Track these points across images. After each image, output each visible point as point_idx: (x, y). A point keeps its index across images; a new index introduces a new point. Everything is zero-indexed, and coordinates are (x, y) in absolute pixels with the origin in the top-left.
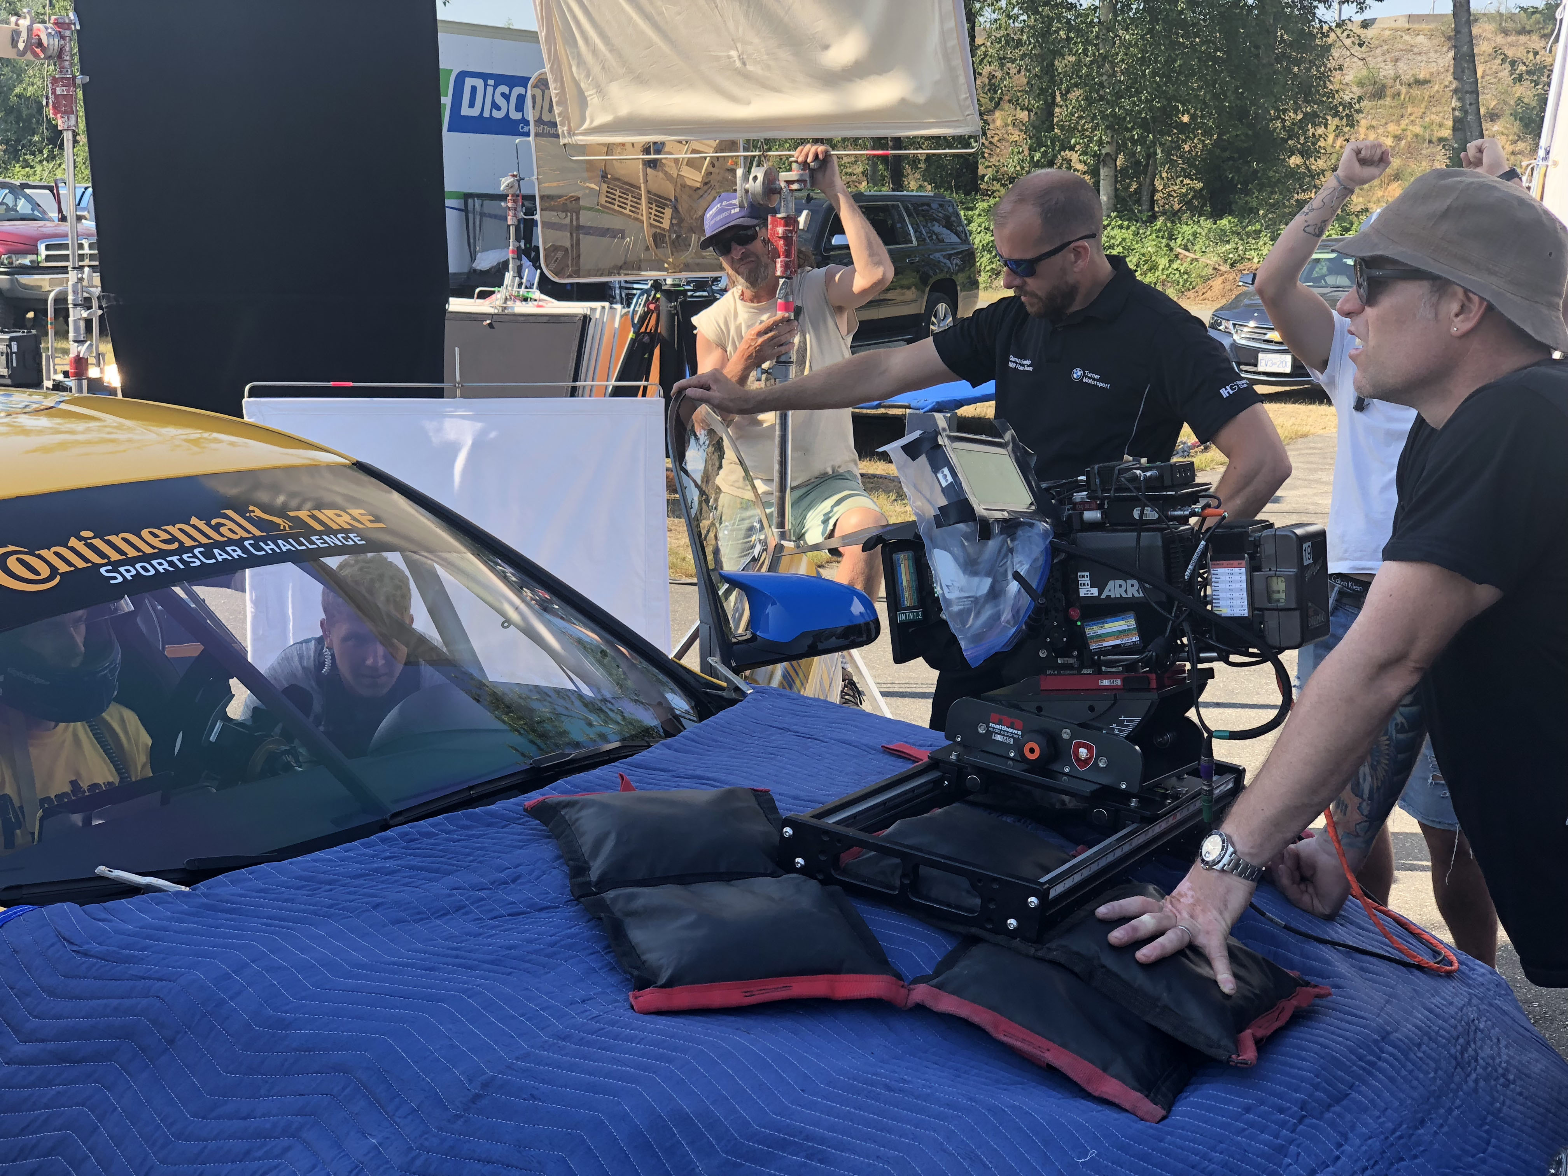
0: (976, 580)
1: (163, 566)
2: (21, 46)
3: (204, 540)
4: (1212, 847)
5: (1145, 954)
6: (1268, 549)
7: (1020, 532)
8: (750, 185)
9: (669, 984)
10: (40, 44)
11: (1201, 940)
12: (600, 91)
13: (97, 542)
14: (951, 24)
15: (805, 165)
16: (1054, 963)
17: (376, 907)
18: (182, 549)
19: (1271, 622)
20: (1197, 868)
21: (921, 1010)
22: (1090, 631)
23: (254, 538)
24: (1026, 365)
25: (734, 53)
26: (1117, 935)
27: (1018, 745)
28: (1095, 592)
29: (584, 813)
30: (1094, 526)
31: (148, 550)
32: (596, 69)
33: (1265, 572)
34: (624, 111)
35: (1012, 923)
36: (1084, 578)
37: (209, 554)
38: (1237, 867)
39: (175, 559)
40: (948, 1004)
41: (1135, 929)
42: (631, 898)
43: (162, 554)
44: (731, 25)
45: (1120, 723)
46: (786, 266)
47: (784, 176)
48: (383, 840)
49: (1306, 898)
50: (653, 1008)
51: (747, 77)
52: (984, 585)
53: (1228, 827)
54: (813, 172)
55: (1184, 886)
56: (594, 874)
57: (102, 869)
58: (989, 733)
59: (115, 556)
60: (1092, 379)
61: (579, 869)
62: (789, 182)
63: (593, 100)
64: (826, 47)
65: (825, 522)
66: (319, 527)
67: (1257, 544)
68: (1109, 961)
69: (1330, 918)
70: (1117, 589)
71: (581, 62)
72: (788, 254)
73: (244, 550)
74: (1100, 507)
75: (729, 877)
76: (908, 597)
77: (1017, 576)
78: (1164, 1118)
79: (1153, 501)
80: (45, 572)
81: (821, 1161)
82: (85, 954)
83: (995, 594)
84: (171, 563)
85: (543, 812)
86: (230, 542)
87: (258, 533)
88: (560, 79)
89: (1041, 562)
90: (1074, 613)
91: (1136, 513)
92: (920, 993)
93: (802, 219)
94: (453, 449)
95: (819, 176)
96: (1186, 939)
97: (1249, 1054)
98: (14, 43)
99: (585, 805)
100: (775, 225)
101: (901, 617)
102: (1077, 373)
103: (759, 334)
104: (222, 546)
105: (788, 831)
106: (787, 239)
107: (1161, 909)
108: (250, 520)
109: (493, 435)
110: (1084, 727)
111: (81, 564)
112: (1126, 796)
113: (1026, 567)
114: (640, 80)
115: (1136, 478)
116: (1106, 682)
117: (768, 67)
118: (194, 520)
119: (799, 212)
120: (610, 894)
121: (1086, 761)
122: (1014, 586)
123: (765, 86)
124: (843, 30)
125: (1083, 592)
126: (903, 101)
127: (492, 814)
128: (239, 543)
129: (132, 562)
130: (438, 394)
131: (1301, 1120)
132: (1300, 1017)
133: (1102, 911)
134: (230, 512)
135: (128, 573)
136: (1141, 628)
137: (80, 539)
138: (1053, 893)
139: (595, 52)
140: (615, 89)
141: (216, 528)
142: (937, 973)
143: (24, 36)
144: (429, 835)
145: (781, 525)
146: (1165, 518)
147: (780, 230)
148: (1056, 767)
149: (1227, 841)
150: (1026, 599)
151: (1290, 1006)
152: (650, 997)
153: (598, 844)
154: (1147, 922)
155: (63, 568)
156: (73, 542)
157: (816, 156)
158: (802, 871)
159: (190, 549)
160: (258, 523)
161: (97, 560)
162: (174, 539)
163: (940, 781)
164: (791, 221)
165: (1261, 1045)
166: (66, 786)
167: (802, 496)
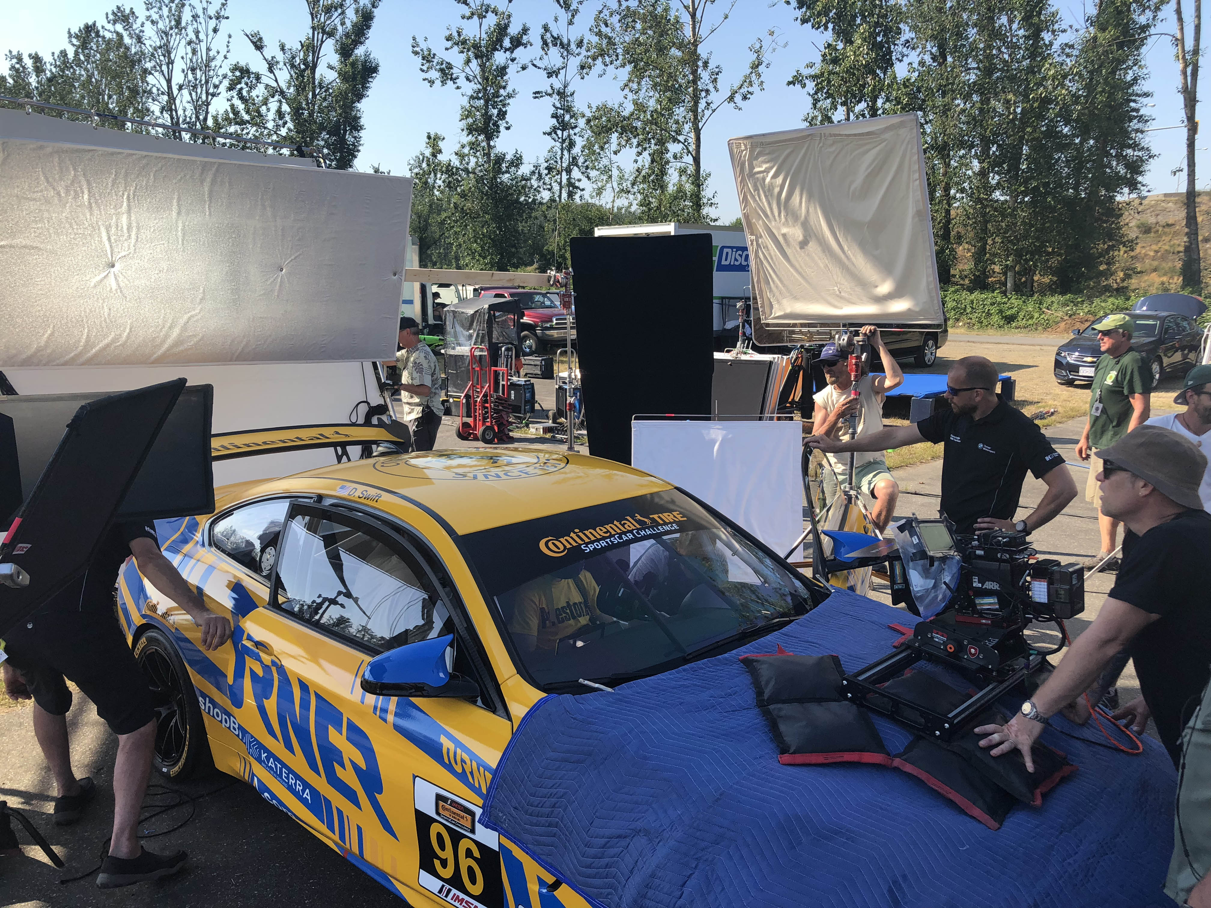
0: (928, 581)
1: (603, 544)
2: (551, 282)
3: (619, 531)
4: (1027, 707)
5: (995, 752)
6: (1057, 576)
7: (947, 562)
8: (841, 342)
9: (794, 753)
10: (558, 282)
11: (1020, 747)
12: (778, 302)
13: (580, 534)
14: (931, 279)
15: (865, 334)
16: (954, 753)
17: (681, 704)
18: (611, 536)
19: (1057, 607)
20: (1019, 715)
21: (897, 769)
22: (978, 601)
23: (637, 529)
24: (958, 439)
25: (836, 288)
26: (983, 743)
27: (945, 644)
28: (980, 585)
29: (762, 667)
30: (980, 557)
31: (599, 537)
32: (777, 294)
33: (1055, 586)
34: (788, 310)
35: (938, 733)
36: (975, 579)
37: (620, 538)
38: (1037, 717)
39: (608, 540)
40: (908, 768)
41: (990, 740)
42: (780, 710)
43: (604, 538)
44: (835, 277)
45: (989, 641)
46: (856, 376)
47: (856, 338)
48: (684, 670)
49: (1072, 716)
50: (787, 763)
51: (842, 298)
52: (931, 583)
53: (1034, 699)
54: (869, 337)
55: (1013, 721)
56: (766, 696)
57: (581, 680)
58: (932, 637)
59: (587, 540)
60: (987, 449)
61: (760, 693)
62: (858, 341)
63: (776, 306)
64: (876, 287)
65: (870, 483)
66: (661, 522)
67: (1052, 573)
68: (979, 754)
69: (1083, 725)
70: (989, 585)
71: (771, 291)
72: (857, 371)
73: (634, 535)
74: (983, 549)
75: (820, 700)
76: (899, 580)
77: (945, 583)
78: (999, 828)
79: (1007, 551)
80: (562, 548)
81: (852, 842)
82: (575, 719)
83: (935, 586)
84: (607, 542)
85: (748, 663)
86: (629, 531)
87: (639, 527)
88: (762, 297)
89: (956, 575)
90: (971, 593)
91: (999, 555)
92: (897, 762)
93: (864, 357)
94: (714, 442)
95: (872, 338)
96: (1013, 746)
97: (1038, 802)
98: (549, 281)
99: (763, 662)
100: (852, 359)
101: (896, 587)
102: (981, 446)
103: (843, 405)
104: (625, 533)
105: (845, 682)
106: (857, 365)
107: (1002, 731)
108: (635, 521)
109: (730, 436)
110: (974, 641)
111: (575, 544)
112: (992, 671)
113: (949, 578)
114: (796, 298)
115: (1000, 541)
116: (984, 621)
117: (851, 294)
118: (615, 522)
119: (862, 354)
120: (771, 707)
121: (974, 655)
122: (944, 586)
123: (850, 302)
124: (884, 281)
125: (974, 585)
126: (909, 310)
127: (726, 659)
128: (631, 532)
129: (592, 542)
130: (709, 419)
131: (1061, 833)
132: (1064, 780)
133: (977, 730)
134: (628, 518)
135: (591, 547)
136: (999, 602)
137: (575, 533)
138: (955, 721)
139: (777, 287)
140: (784, 302)
141: (623, 525)
142: (905, 753)
143: (552, 280)
144: (702, 668)
145: (850, 484)
146: (1011, 558)
147: (854, 361)
148: (960, 655)
149: (1033, 706)
150: (948, 593)
151: (1057, 777)
152: (786, 758)
153: (767, 683)
154: (996, 737)
155: (568, 546)
156: (572, 534)
157: (870, 330)
158: (850, 700)
159: (613, 536)
160: (639, 522)
161: (581, 542)
162: (608, 531)
163: (911, 654)
164: (858, 358)
165: (1044, 796)
166: (565, 605)
167: (862, 471)
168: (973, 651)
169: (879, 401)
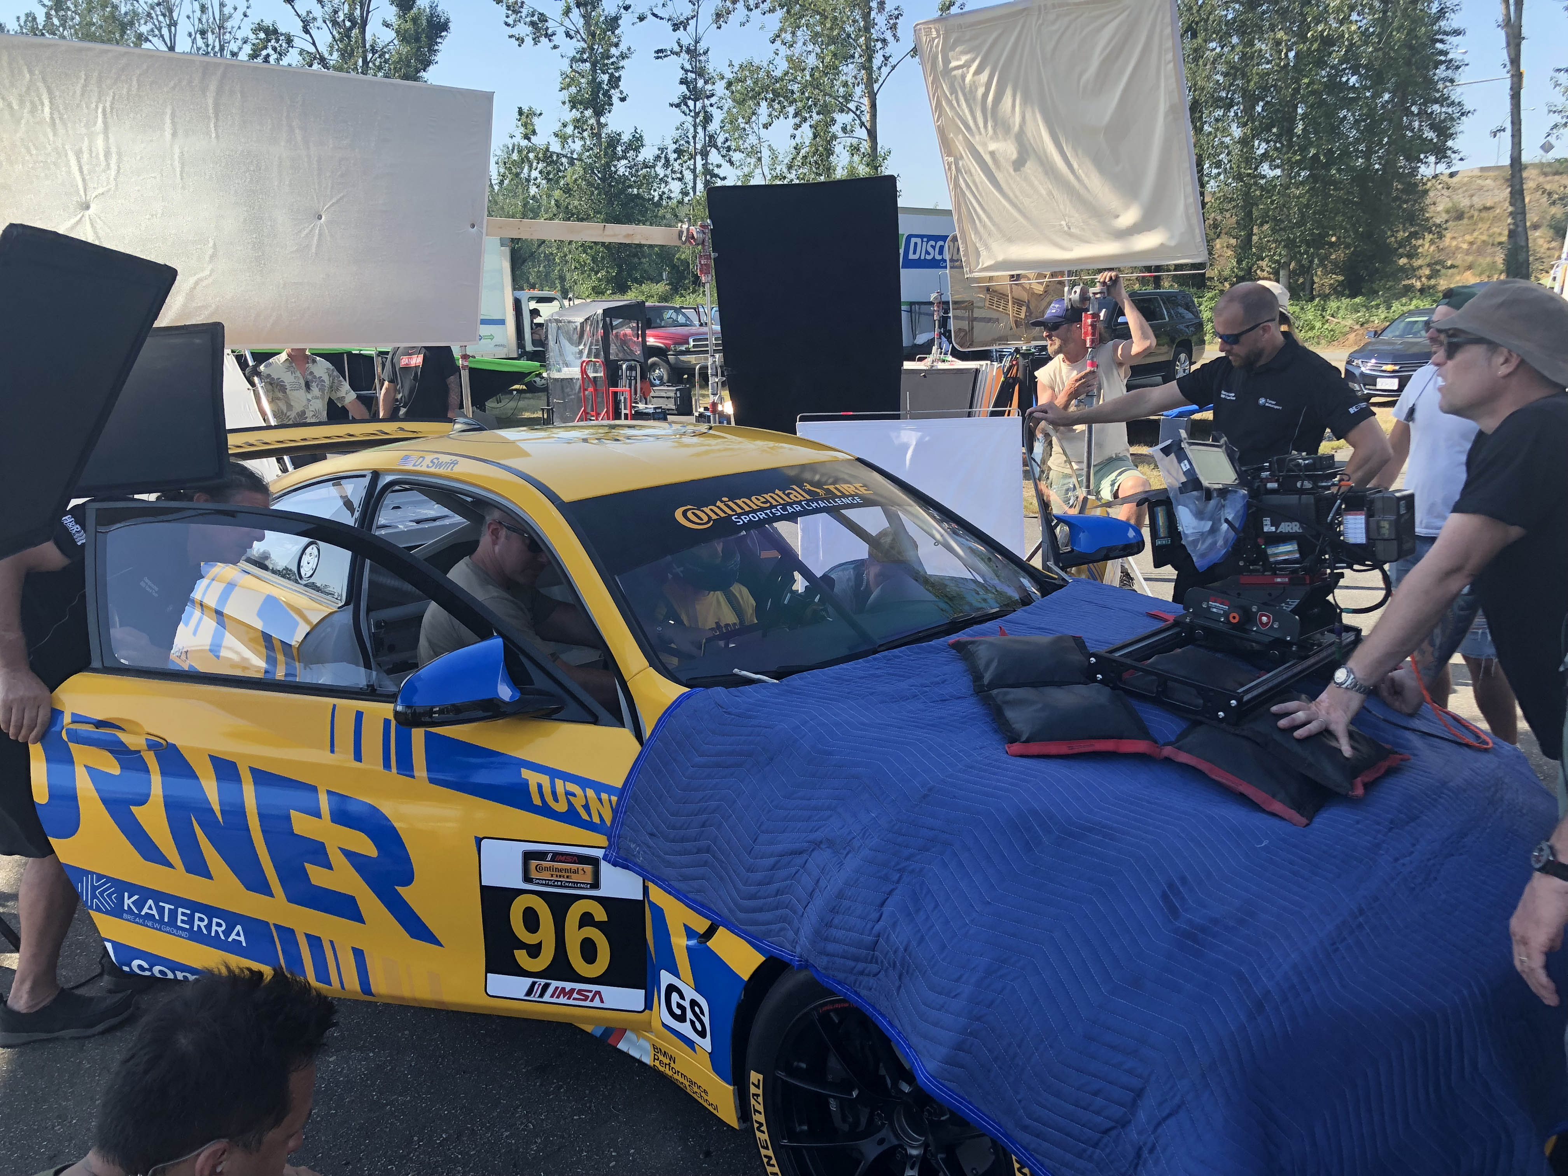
0: (1203, 522)
1: (763, 516)
2: (684, 239)
3: (782, 502)
4: (1340, 675)
5: (1299, 733)
6: (1378, 505)
7: (1229, 496)
8: (1073, 296)
9: (1027, 741)
10: (693, 237)
11: (1333, 727)
12: (987, 247)
13: (730, 503)
14: (1191, 200)
15: (1104, 283)
16: (1244, 737)
17: (872, 694)
18: (772, 506)
19: (1380, 547)
20: (1331, 687)
21: (1168, 760)
22: (1270, 551)
23: (807, 500)
24: (1232, 396)
25: (1063, 223)
26: (1283, 723)
27: (1226, 614)
28: (1273, 529)
29: (980, 647)
30: (1273, 491)
31: (755, 507)
32: (985, 236)
33: (1376, 518)
34: (1000, 258)
35: (1221, 714)
36: (1267, 521)
37: (784, 509)
38: (1355, 686)
39: (768, 511)
40: (1183, 758)
41: (1293, 719)
42: (1006, 694)
43: (762, 509)
44: (1062, 207)
45: (1287, 603)
46: (1092, 341)
47: (1092, 290)
48: (875, 659)
50: (1019, 753)
51: (1072, 236)
52: (1207, 525)
53: (1351, 663)
54: (1109, 287)
55: (1323, 696)
56: (986, 681)
57: (736, 670)
58: (1209, 607)
59: (739, 511)
60: (1271, 404)
61: (977, 677)
62: (1095, 294)
63: (984, 253)
64: (1117, 216)
65: (1113, 485)
66: (839, 494)
67: (1372, 502)
68: (1278, 737)
70: (1286, 527)
71: (977, 232)
72: (1093, 334)
73: (802, 506)
74: (1277, 481)
75: (1060, 684)
76: (1162, 532)
77: (1227, 521)
78: (1307, 825)
79: (1309, 478)
80: (706, 519)
81: (1110, 839)
82: (729, 713)
83: (1214, 530)
84: (766, 514)
85: (959, 647)
86: (795, 502)
87: (809, 497)
88: (965, 242)
89: (1241, 513)
90: (1260, 541)
91: (1299, 484)
92: (1168, 751)
93: (1102, 314)
94: (906, 447)
95: (1112, 290)
96: (1324, 727)
97: (1359, 791)
98: (680, 237)
99: (981, 643)
100: (1087, 318)
101: (1158, 542)
102: (1262, 401)
103: (1077, 381)
104: (791, 504)
105: (1093, 660)
106: (1093, 326)
107: (1309, 709)
108: (804, 490)
109: (927, 439)
110: (1265, 606)
111: (723, 515)
112: (1290, 644)
113: (1232, 515)
114: (1010, 240)
115: (1299, 464)
116: (1279, 580)
117: (1083, 229)
118: (777, 491)
119: (1100, 311)
120: (995, 692)
121: (1267, 624)
122: (1225, 526)
123: (1083, 240)
124: (1127, 207)
125: (1266, 529)
126: (1162, 245)
127: (931, 646)
128: (799, 503)
129: (747, 513)
130: (897, 417)
131: (1391, 829)
132: (1392, 771)
133: (1274, 709)
134: (794, 487)
135: (745, 519)
136: (1300, 550)
137: (722, 502)
138: (1245, 698)
139: (985, 226)
140: (995, 246)
141: (788, 495)
142: (1178, 740)
143: (685, 234)
144: (899, 657)
145: (1088, 487)
146: (1316, 487)
147: (1089, 321)
148: (1247, 627)
149: (1350, 671)
150: (1232, 534)
151: (1384, 765)
152: (1016, 747)
153: (987, 666)
154: (1301, 716)
155: (714, 517)
156: (719, 503)
157: (1111, 278)
158: (1101, 682)
159: (775, 506)
160: (809, 492)
161: (730, 512)
162: (767, 501)
163: (1180, 633)
164: (1095, 316)
165: (1367, 786)
166: (714, 626)
167: (1100, 470)
168: (1264, 619)
169: (1122, 375)
